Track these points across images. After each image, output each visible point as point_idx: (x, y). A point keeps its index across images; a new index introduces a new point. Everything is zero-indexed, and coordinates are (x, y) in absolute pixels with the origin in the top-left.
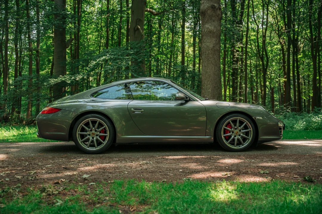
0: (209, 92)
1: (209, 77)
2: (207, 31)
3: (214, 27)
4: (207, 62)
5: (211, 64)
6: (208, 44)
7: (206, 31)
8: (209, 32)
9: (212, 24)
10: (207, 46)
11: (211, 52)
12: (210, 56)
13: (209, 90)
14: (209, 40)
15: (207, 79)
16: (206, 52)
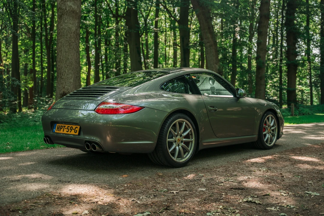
0: (71, 82)
1: (70, 64)
2: (69, 10)
3: (77, 7)
4: (68, 46)
5: (73, 50)
6: (70, 26)
7: (67, 9)
8: (71, 11)
9: (75, 3)
10: (69, 27)
11: (73, 35)
12: (72, 40)
13: (71, 80)
14: (71, 21)
15: (68, 67)
16: (67, 35)
